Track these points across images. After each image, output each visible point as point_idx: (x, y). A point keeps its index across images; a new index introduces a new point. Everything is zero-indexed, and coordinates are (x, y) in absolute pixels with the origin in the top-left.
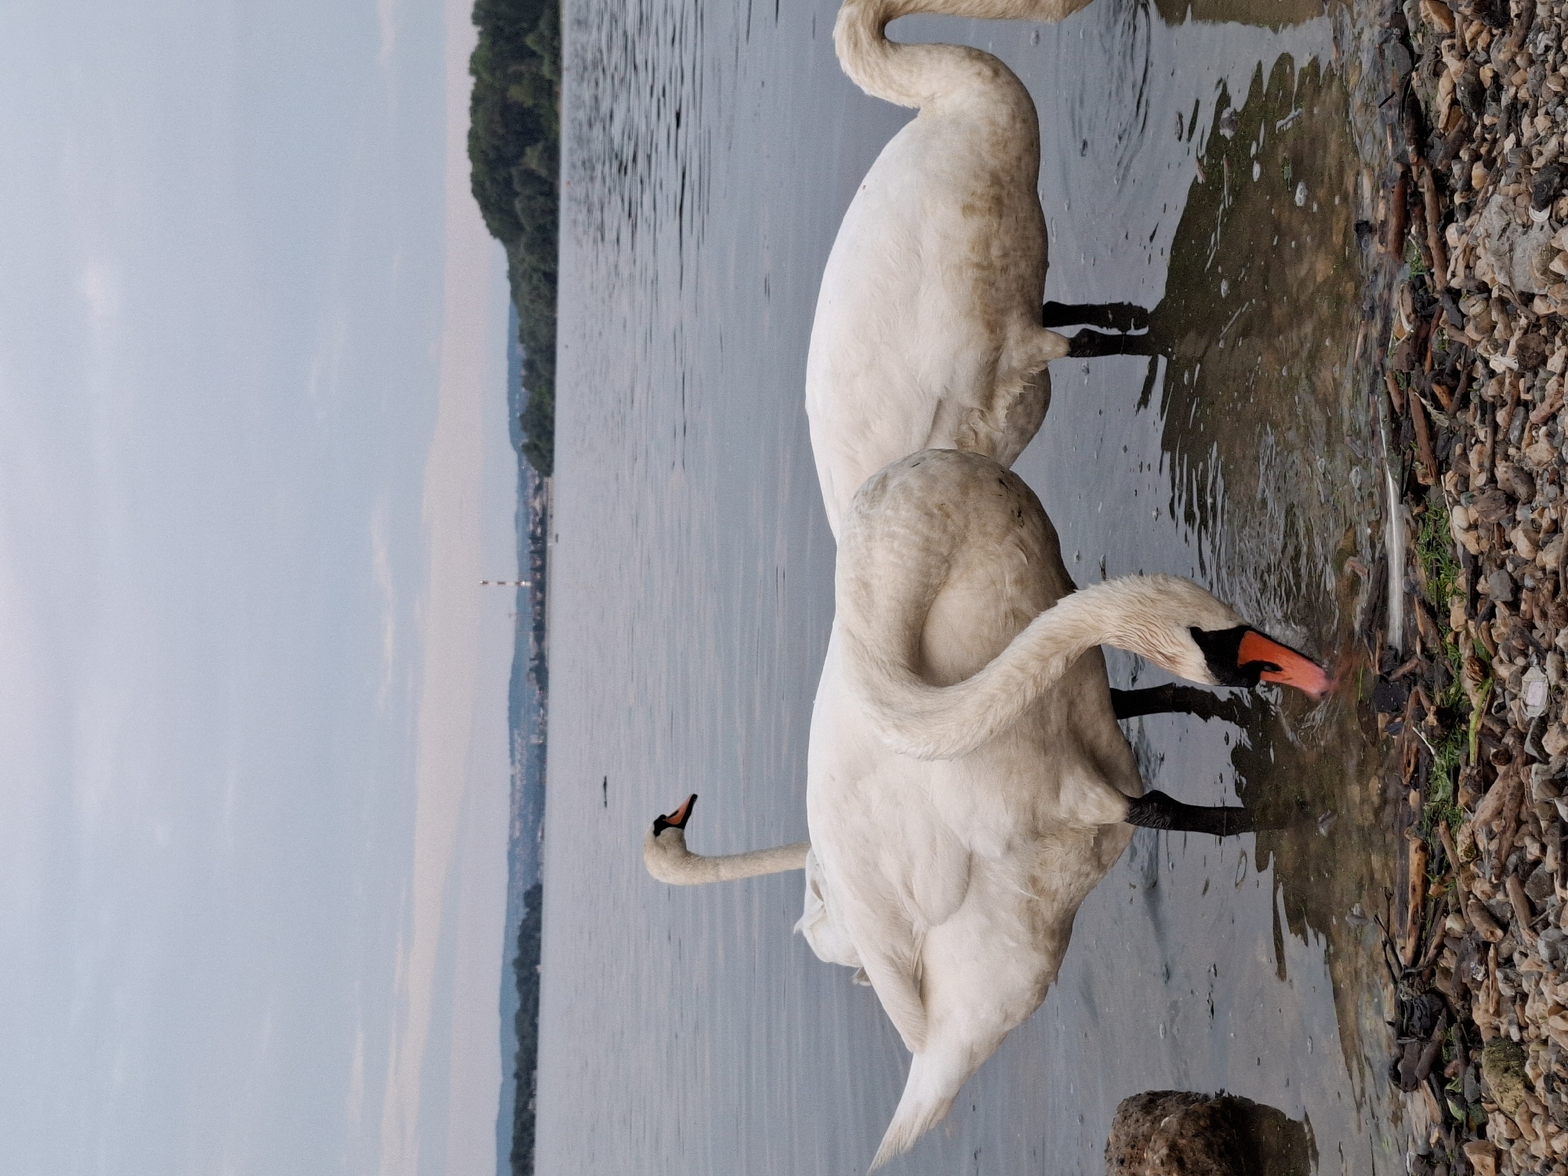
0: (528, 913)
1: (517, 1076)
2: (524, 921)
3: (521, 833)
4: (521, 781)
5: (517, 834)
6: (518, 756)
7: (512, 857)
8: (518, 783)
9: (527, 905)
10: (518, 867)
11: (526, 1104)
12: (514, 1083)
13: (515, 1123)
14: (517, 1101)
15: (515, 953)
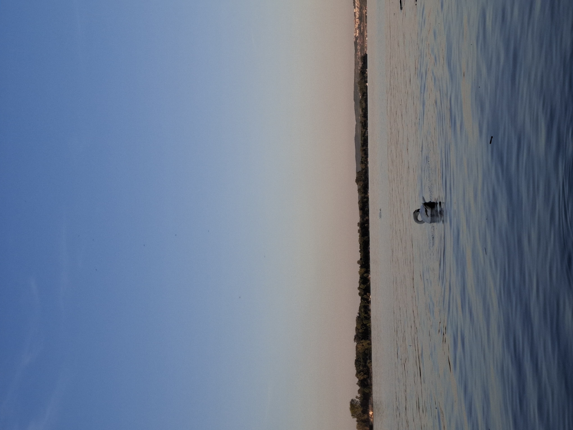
0: (363, 64)
1: (361, 123)
2: (361, 68)
3: (359, 34)
4: (358, 14)
5: (358, 35)
6: (356, 5)
7: (356, 43)
8: (357, 15)
9: (362, 62)
10: (359, 47)
11: (365, 132)
12: (361, 125)
13: (361, 139)
14: (362, 131)
15: (358, 80)
